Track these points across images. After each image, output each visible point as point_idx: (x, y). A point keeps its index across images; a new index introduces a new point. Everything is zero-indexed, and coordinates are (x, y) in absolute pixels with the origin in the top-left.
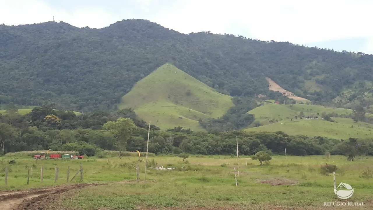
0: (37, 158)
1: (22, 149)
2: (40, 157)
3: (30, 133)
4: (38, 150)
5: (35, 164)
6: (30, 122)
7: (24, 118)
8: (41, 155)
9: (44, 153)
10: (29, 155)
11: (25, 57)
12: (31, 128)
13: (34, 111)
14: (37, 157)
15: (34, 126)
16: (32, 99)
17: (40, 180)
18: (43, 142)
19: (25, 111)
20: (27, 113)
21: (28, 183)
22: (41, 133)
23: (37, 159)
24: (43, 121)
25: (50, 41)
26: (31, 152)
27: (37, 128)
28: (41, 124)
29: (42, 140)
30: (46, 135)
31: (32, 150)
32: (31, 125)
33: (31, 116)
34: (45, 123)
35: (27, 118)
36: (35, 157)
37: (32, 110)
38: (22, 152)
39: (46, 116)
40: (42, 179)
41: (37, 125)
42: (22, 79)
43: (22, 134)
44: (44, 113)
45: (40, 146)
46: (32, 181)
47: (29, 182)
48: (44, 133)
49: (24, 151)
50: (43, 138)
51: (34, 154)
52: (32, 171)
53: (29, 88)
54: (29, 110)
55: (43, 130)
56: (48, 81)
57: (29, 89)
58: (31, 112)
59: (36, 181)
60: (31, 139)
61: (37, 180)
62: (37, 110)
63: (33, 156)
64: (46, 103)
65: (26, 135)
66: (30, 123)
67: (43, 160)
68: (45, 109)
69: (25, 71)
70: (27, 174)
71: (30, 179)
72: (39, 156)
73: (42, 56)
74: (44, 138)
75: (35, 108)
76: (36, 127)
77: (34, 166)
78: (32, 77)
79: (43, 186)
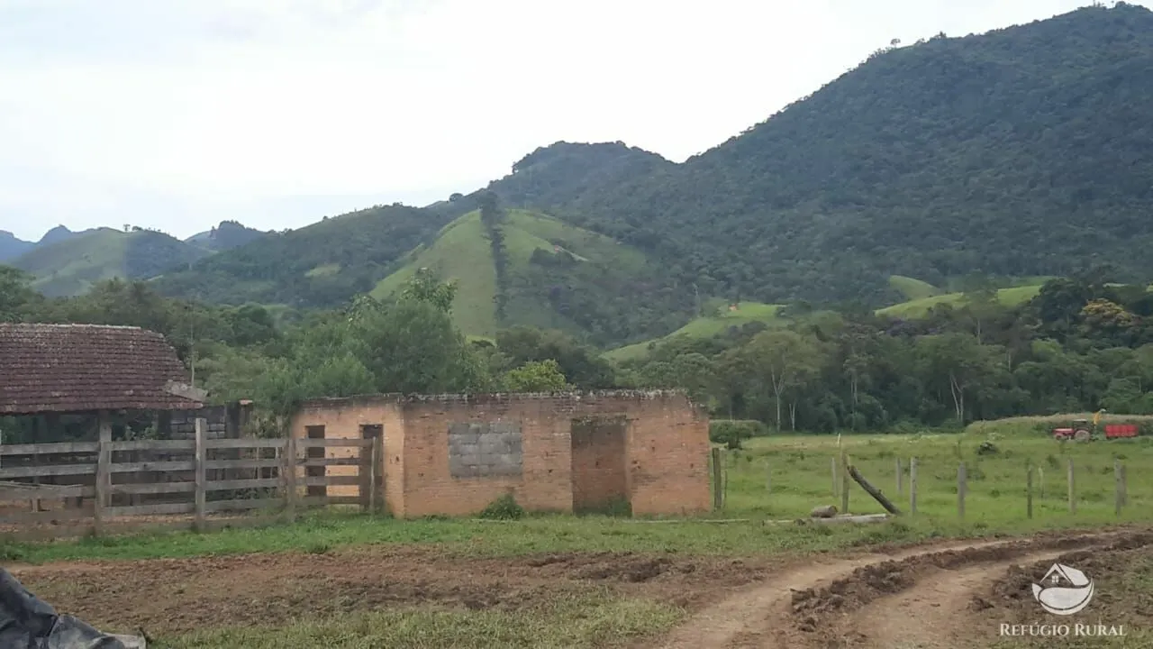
0: (1063, 437)
1: (1018, 409)
2: (1073, 435)
3: (1038, 359)
4: (1065, 412)
5: (1057, 456)
6: (1035, 327)
7: (1017, 313)
8: (1077, 427)
9: (1085, 422)
10: (1039, 428)
11: (1010, 127)
12: (1040, 345)
13: (1046, 293)
14: (1064, 434)
15: (1048, 339)
16: (1039, 255)
17: (1069, 505)
18: (1080, 387)
19: (1018, 294)
20: (1025, 299)
21: (1030, 514)
22: (1072, 360)
23: (1064, 441)
24: (1077, 320)
25: (1086, 71)
26: (1045, 419)
27: (1058, 344)
28: (1072, 332)
29: (1078, 381)
30: (1086, 366)
31: (1048, 413)
32: (1040, 334)
33: (1039, 309)
34: (1085, 328)
35: (1025, 315)
36: (1058, 434)
37: (1041, 290)
38: (1016, 420)
39: (1086, 304)
40: (1074, 504)
41: (1059, 335)
42: (1005, 194)
43: (1014, 366)
44: (1079, 297)
45: (1073, 400)
46: (1042, 506)
47: (1034, 512)
48: (1083, 358)
49: (1022, 416)
50: (1078, 375)
51: (1057, 424)
52: (1042, 477)
53: (1029, 221)
54: (1029, 290)
55: (1077, 351)
56: (1087, 195)
57: (1029, 225)
58: (1039, 294)
59: (1054, 509)
60: (1042, 379)
61: (1061, 504)
62: (1058, 287)
63: (1051, 430)
64: (1085, 264)
65: (1027, 365)
66: (1038, 330)
67: (1084, 442)
68: (1081, 285)
69: (1013, 170)
70: (1025, 485)
71: (1036, 502)
72: (1070, 430)
73: (1064, 119)
74: (1082, 375)
75: (1050, 282)
76: (1054, 341)
77: (1051, 460)
78: (1035, 189)
79: (1077, 525)
